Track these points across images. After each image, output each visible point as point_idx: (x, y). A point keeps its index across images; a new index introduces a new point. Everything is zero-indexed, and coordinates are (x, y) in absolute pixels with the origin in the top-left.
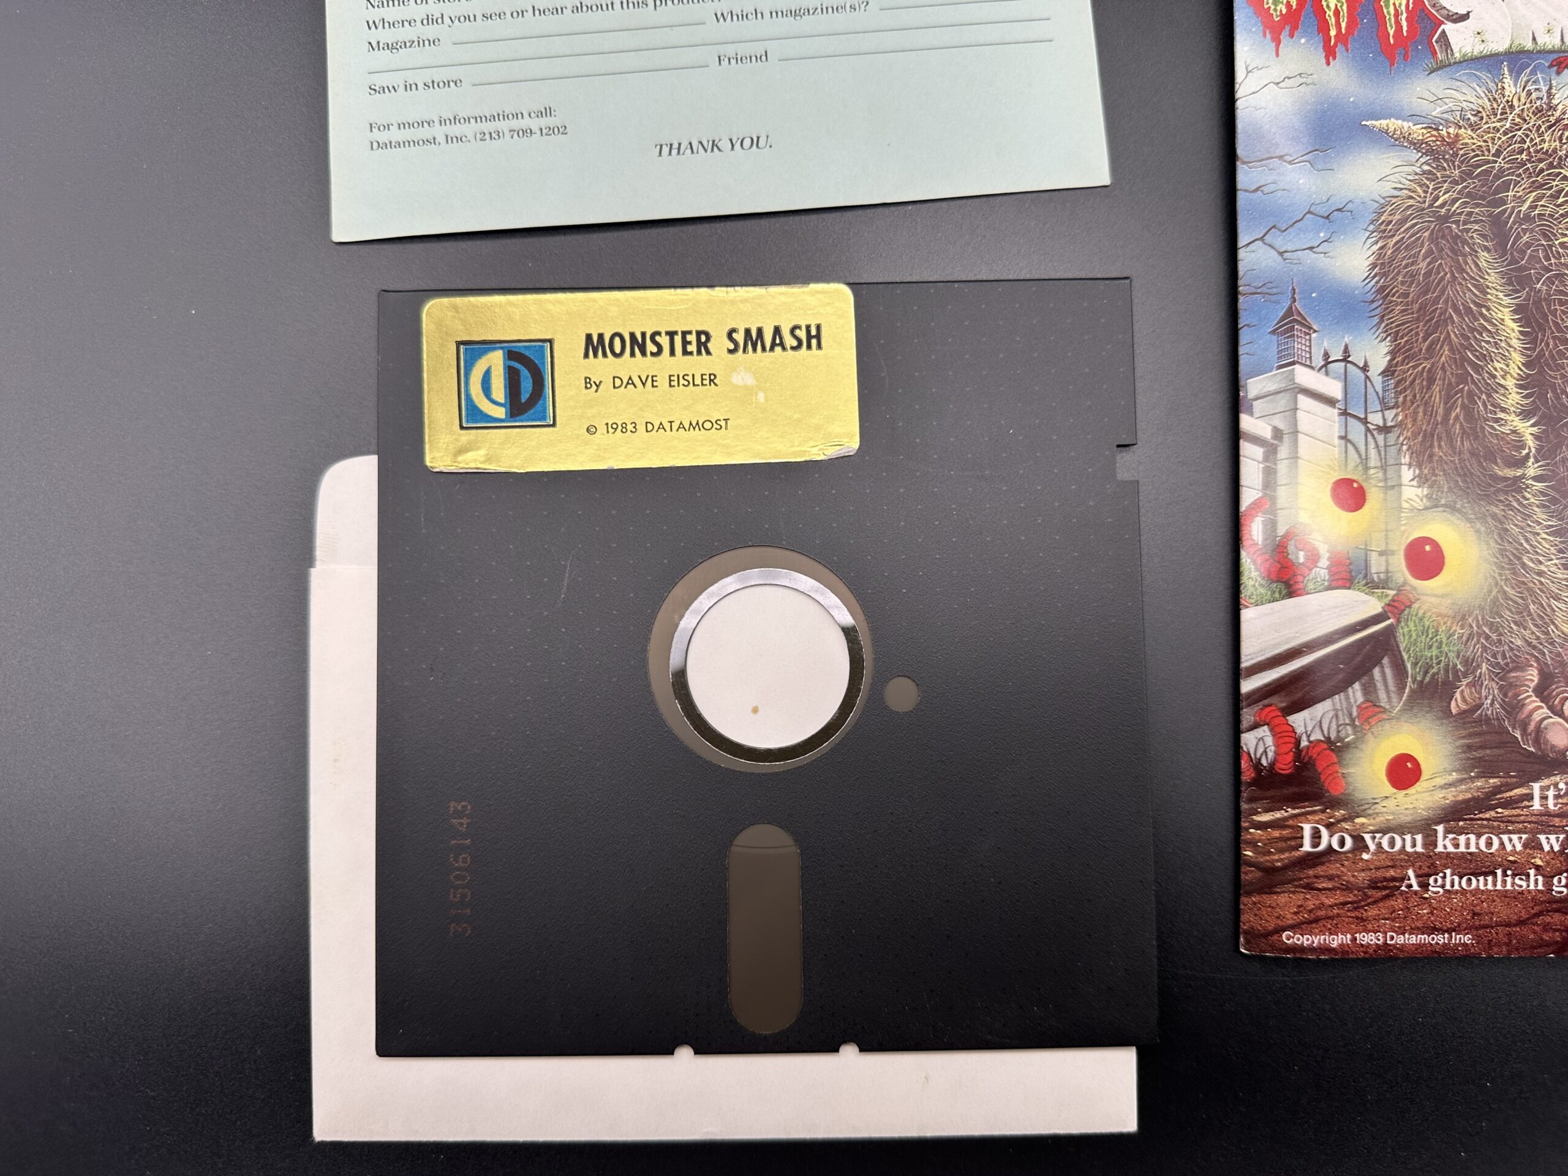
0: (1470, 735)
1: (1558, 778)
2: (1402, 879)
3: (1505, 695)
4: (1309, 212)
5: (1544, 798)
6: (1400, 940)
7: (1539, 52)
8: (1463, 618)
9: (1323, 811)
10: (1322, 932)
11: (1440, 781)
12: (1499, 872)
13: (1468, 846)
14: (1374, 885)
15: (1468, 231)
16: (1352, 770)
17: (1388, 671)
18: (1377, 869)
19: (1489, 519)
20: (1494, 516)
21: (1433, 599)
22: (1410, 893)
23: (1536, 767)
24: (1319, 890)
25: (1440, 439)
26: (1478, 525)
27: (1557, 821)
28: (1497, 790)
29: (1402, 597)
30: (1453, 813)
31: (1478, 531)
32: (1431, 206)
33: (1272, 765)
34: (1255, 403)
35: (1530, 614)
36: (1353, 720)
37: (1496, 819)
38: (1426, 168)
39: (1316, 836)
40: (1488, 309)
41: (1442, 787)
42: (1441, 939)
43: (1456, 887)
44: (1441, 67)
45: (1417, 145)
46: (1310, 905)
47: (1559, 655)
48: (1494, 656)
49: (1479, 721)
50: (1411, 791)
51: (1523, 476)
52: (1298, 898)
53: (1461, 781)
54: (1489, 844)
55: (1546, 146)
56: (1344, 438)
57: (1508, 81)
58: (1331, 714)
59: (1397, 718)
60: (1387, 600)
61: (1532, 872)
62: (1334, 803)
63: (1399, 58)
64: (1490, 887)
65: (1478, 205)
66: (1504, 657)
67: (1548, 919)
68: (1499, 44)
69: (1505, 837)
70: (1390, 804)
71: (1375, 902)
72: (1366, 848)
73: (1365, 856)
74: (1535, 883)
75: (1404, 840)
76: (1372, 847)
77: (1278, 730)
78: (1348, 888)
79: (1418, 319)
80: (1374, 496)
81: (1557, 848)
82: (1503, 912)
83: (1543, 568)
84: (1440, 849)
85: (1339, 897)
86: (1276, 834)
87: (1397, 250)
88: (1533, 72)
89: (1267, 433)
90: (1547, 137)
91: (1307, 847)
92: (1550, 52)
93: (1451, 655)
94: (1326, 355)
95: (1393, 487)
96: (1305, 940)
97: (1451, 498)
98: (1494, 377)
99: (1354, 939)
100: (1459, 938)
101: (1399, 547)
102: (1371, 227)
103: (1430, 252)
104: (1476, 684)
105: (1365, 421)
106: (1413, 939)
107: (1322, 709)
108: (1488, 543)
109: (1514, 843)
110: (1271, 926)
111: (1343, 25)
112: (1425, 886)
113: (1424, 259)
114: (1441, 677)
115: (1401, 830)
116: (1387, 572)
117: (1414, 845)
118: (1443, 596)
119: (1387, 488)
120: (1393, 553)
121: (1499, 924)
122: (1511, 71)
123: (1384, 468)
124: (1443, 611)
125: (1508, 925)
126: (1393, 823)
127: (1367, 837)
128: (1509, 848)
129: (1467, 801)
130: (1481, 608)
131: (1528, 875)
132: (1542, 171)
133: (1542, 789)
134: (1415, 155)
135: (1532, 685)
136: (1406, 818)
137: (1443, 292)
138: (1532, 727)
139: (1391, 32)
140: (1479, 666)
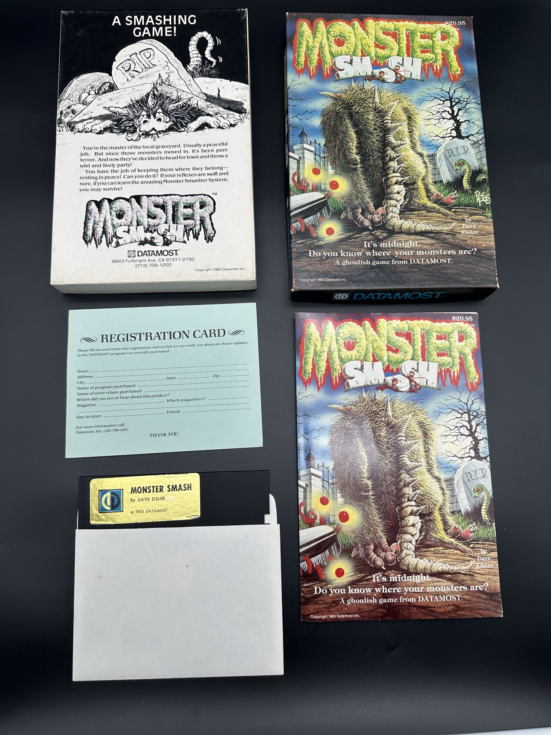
0: (356, 563)
1: (379, 573)
2: (340, 601)
3: (365, 552)
4: (314, 429)
5: (376, 579)
6: (340, 616)
7: (372, 385)
8: (354, 532)
9: (320, 583)
10: (320, 615)
11: (349, 575)
12: (365, 598)
13: (357, 591)
14: (333, 602)
15: (353, 432)
16: (327, 573)
17: (335, 546)
18: (334, 598)
19: (360, 506)
20: (361, 505)
21: (346, 528)
22: (342, 605)
23: (373, 571)
24: (319, 604)
25: (347, 485)
26: (357, 508)
27: (379, 585)
28: (364, 577)
29: (338, 527)
30: (353, 583)
31: (357, 509)
32: (344, 426)
33: (307, 571)
34: (301, 477)
35: (371, 531)
36: (326, 560)
37: (364, 584)
38: (343, 417)
39: (318, 590)
40: (359, 452)
41: (350, 576)
42: (351, 616)
43: (354, 602)
44: (347, 391)
45: (341, 411)
46: (317, 608)
47: (379, 541)
48: (362, 542)
49: (359, 559)
50: (342, 577)
51: (369, 495)
52: (314, 606)
53: (354, 575)
54: (362, 591)
55: (374, 409)
56: (323, 486)
57: (364, 393)
58: (321, 558)
59: (338, 559)
60: (335, 528)
61: (374, 598)
62: (323, 581)
63: (336, 389)
64: (363, 602)
65: (356, 426)
66: (365, 542)
67: (378, 610)
68: (362, 384)
69: (366, 589)
70: (337, 581)
71: (333, 607)
72: (331, 593)
73: (331, 595)
74: (374, 601)
75: (340, 591)
76: (332, 592)
77: (308, 562)
78: (326, 603)
79: (341, 455)
80: (331, 501)
81: (380, 592)
82: (366, 608)
83: (374, 519)
84: (350, 592)
85: (324, 606)
86: (308, 589)
87: (336, 438)
88: (371, 391)
89: (304, 485)
90: (374, 407)
91: (316, 593)
92: (375, 385)
93: (351, 542)
94: (318, 465)
95: (335, 499)
96: (316, 617)
97: (350, 501)
98: (361, 469)
99: (328, 617)
100: (355, 616)
101: (337, 514)
102: (329, 432)
103: (344, 438)
104: (358, 549)
105: (328, 482)
106: (344, 616)
107: (319, 556)
108: (360, 512)
109: (369, 590)
110: (308, 613)
111: (322, 381)
112: (346, 602)
113: (343, 440)
114: (349, 548)
115: (339, 588)
116: (334, 520)
117: (343, 592)
118: (349, 526)
119: (334, 499)
120: (336, 516)
121: (366, 612)
122: (365, 391)
123: (333, 494)
124: (349, 530)
125: (368, 612)
126: (337, 586)
127: (331, 590)
128: (367, 592)
129: (356, 580)
130: (359, 530)
131: (373, 599)
132: (373, 416)
133: (375, 576)
134: (340, 413)
135: (372, 549)
136: (341, 585)
137: (347, 448)
138: (372, 560)
139: (334, 383)
140: (358, 545)
